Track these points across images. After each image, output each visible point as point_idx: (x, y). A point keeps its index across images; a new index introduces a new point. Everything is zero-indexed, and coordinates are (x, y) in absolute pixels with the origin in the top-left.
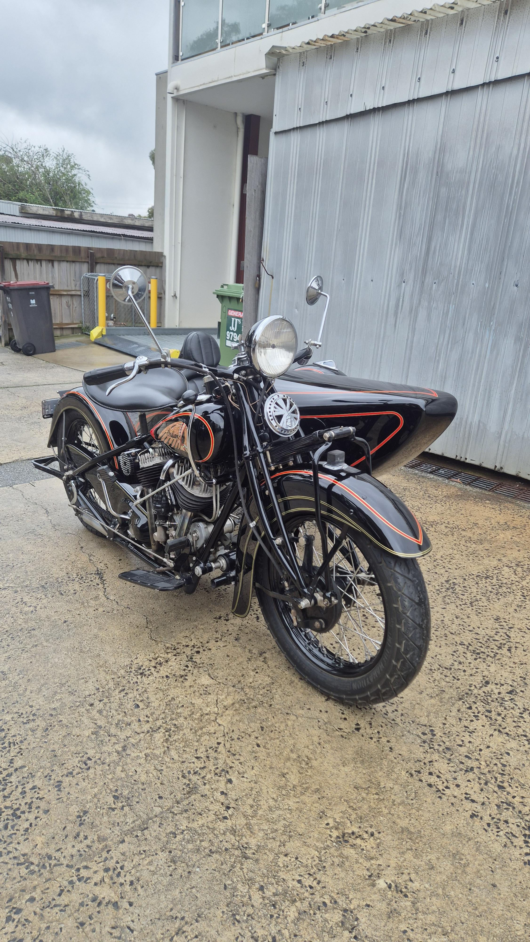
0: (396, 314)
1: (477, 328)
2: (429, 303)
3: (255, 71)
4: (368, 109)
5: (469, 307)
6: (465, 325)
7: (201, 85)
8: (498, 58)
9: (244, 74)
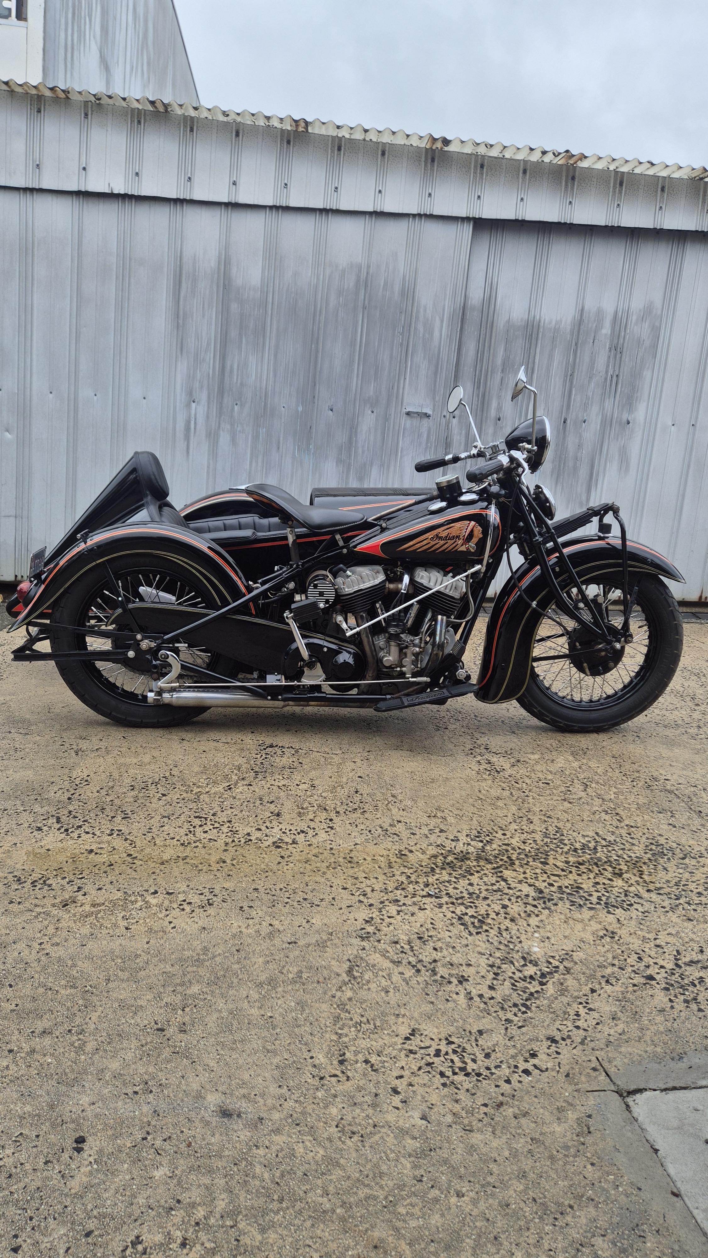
0: (187, 438)
1: (294, 452)
2: (232, 425)
5: (282, 431)
6: (281, 449)
8: (336, 188)
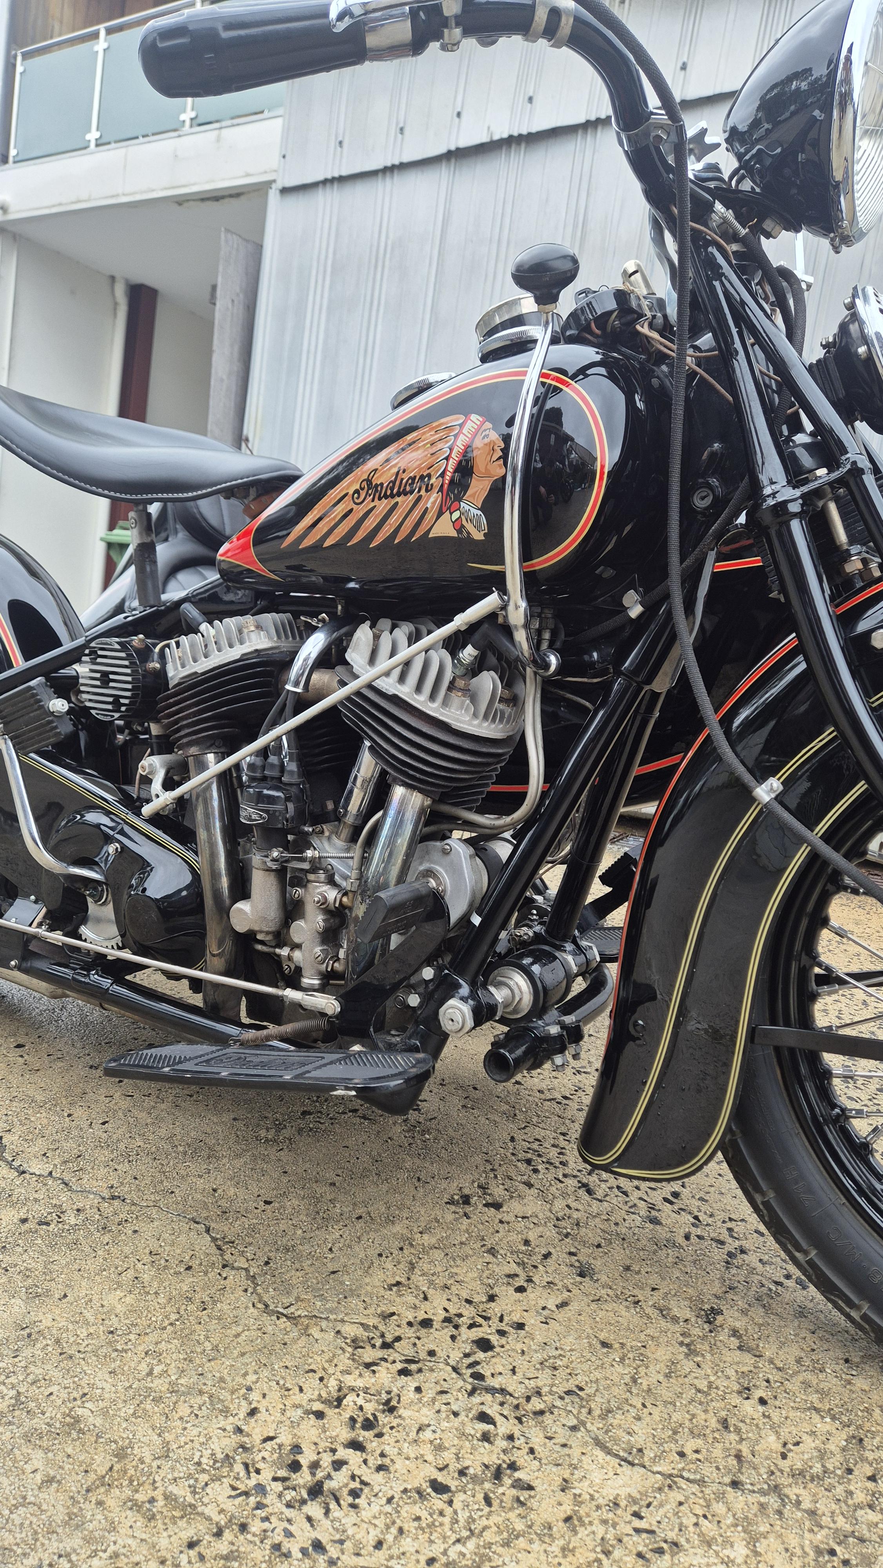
3: (166, 189)
4: (496, 137)
7: (54, 206)
9: (142, 192)
